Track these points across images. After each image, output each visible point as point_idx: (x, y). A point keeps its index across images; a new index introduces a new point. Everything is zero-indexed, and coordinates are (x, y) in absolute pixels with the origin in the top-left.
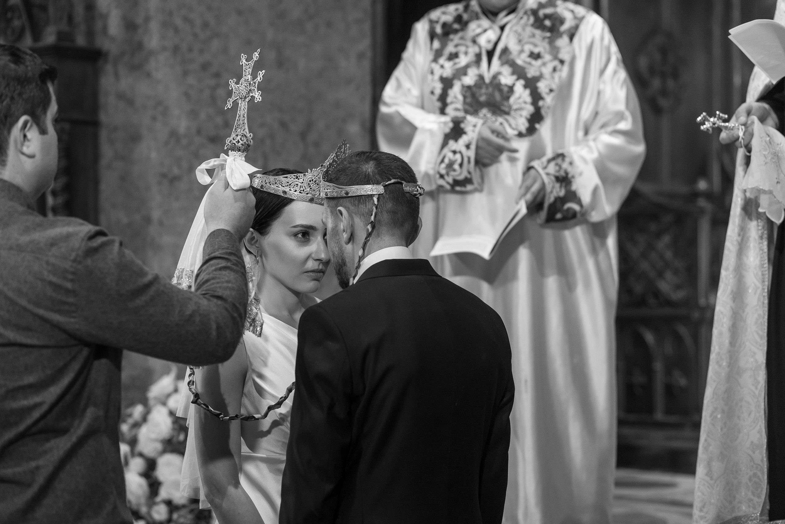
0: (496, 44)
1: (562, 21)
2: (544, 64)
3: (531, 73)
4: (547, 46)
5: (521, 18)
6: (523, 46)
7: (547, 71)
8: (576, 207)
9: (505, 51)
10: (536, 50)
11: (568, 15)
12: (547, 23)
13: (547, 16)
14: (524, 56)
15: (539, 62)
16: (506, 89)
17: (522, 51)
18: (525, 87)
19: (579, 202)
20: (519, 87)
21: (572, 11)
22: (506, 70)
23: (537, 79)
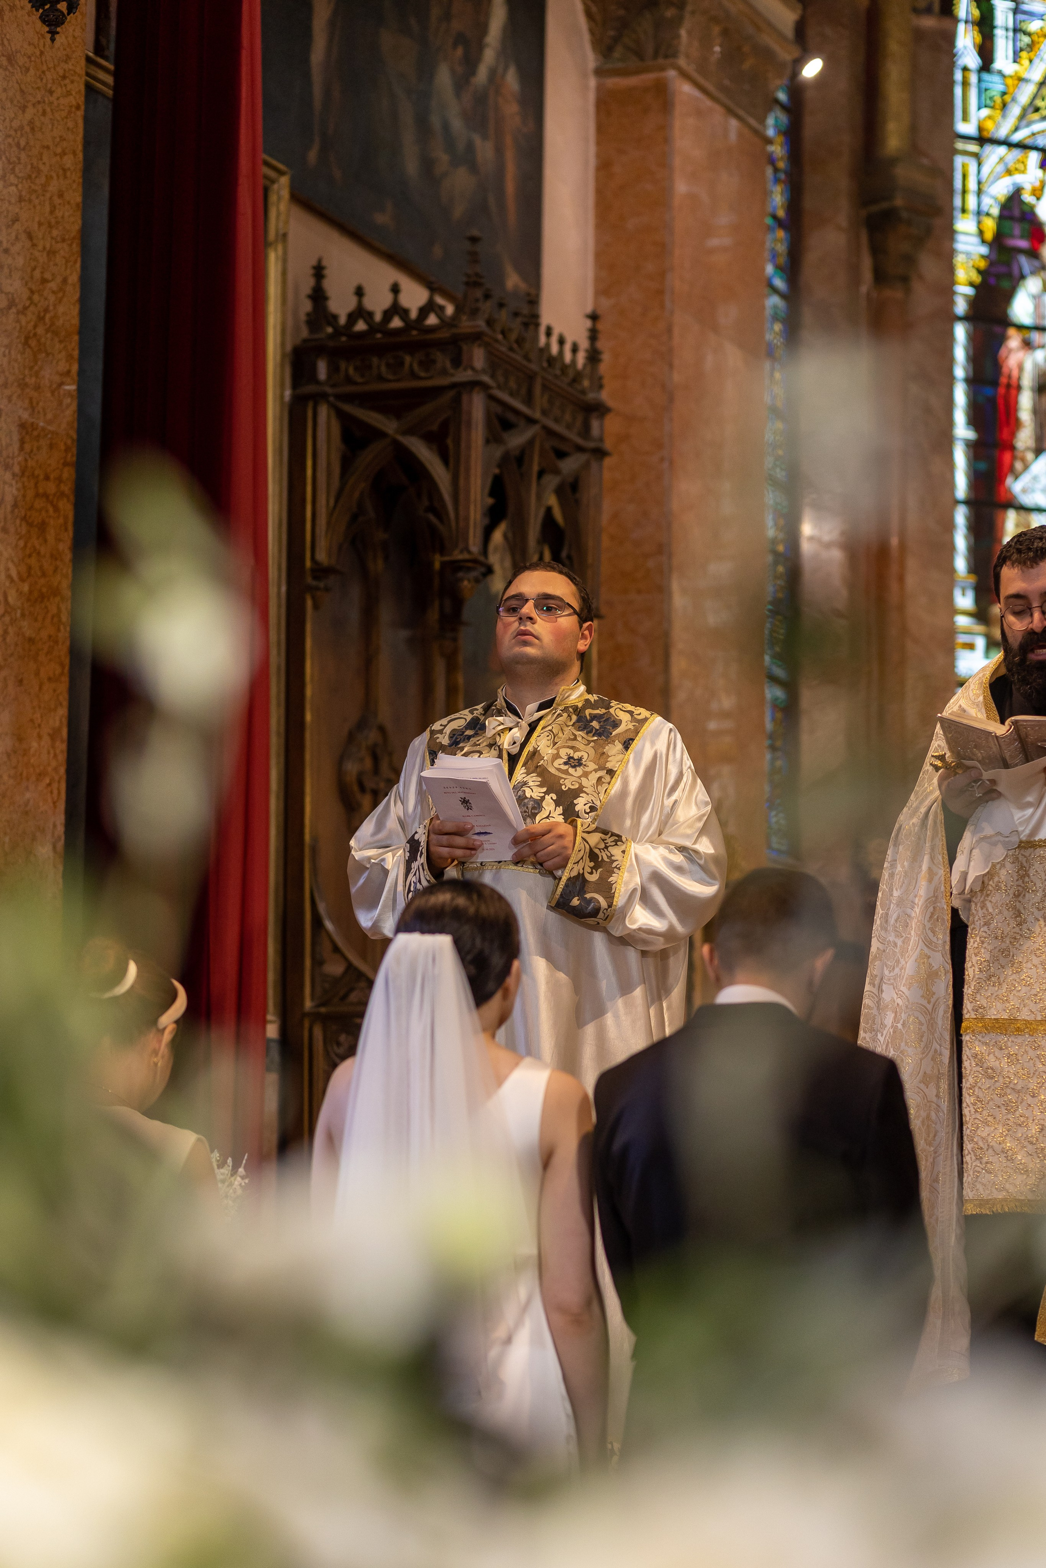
0: (523, 745)
1: (616, 724)
2: (586, 775)
3: (568, 784)
4: (592, 752)
5: (560, 715)
6: (558, 749)
7: (589, 783)
8: (603, 903)
9: (535, 753)
10: (576, 755)
11: (625, 717)
12: (595, 724)
13: (594, 717)
14: (558, 763)
15: (579, 771)
16: (531, 804)
17: (557, 756)
18: (557, 803)
19: (610, 896)
20: (549, 803)
21: (631, 713)
22: (533, 780)
23: (576, 793)
